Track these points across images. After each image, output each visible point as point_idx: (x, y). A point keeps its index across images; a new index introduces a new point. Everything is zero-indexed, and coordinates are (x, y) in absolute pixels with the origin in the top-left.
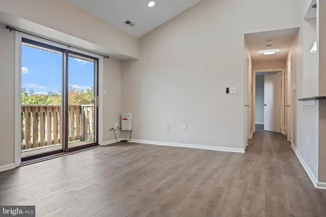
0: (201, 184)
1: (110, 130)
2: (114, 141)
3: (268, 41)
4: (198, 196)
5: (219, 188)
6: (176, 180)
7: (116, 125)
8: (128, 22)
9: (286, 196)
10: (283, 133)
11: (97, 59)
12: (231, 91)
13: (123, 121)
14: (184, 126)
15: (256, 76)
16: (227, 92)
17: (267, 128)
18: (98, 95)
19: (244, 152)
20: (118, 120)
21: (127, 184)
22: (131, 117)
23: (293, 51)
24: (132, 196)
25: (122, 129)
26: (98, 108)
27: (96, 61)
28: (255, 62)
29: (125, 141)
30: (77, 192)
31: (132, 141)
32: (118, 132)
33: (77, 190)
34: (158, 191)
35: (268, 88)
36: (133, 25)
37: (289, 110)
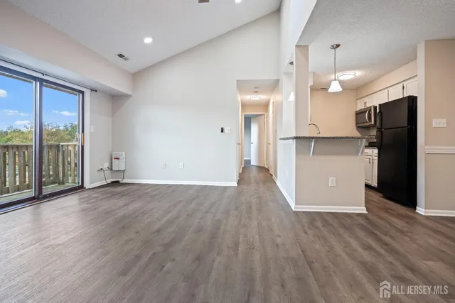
0: (201, 219)
1: (98, 171)
2: (104, 183)
3: (256, 88)
4: (199, 230)
5: (218, 220)
6: (177, 218)
7: (106, 165)
8: (121, 56)
9: (273, 220)
10: (266, 167)
11: (83, 93)
12: (225, 130)
13: (114, 160)
14: (181, 164)
15: (245, 118)
16: (222, 131)
17: (253, 163)
18: (83, 132)
19: (236, 185)
20: (108, 159)
21: (124, 227)
22: (124, 156)
23: (274, 98)
24: (131, 240)
25: (114, 169)
26: (83, 147)
27: (81, 95)
28: (244, 105)
29: (118, 182)
30: (59, 245)
31: (125, 181)
32: (108, 173)
33: (60, 243)
34: (158, 231)
35: (254, 128)
36: (126, 59)
37: (271, 147)
